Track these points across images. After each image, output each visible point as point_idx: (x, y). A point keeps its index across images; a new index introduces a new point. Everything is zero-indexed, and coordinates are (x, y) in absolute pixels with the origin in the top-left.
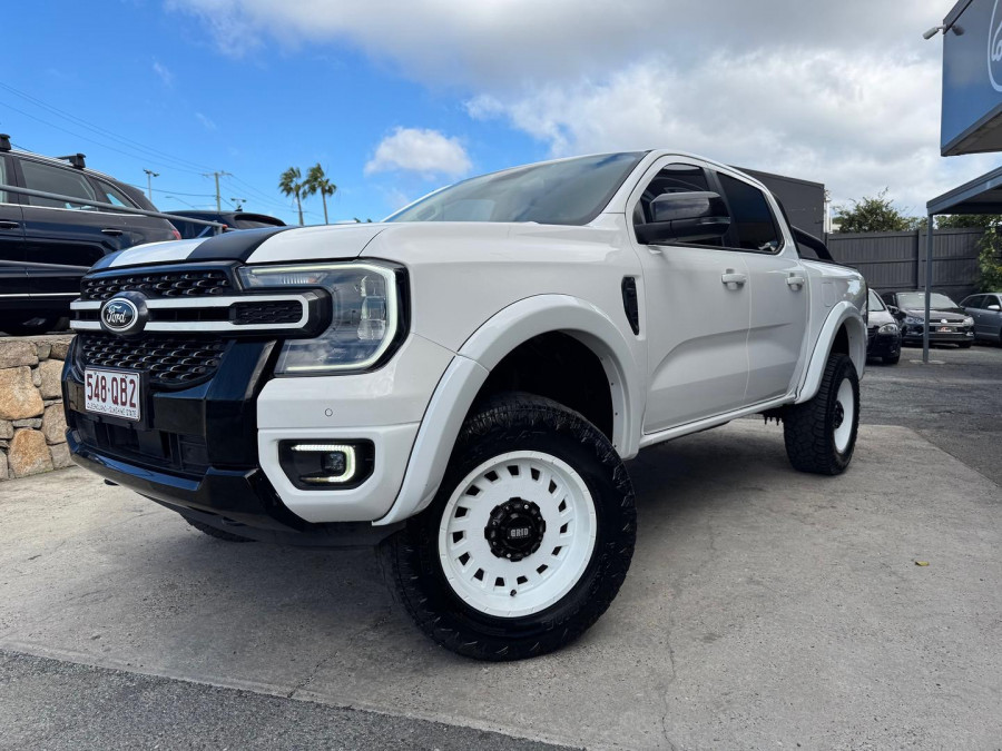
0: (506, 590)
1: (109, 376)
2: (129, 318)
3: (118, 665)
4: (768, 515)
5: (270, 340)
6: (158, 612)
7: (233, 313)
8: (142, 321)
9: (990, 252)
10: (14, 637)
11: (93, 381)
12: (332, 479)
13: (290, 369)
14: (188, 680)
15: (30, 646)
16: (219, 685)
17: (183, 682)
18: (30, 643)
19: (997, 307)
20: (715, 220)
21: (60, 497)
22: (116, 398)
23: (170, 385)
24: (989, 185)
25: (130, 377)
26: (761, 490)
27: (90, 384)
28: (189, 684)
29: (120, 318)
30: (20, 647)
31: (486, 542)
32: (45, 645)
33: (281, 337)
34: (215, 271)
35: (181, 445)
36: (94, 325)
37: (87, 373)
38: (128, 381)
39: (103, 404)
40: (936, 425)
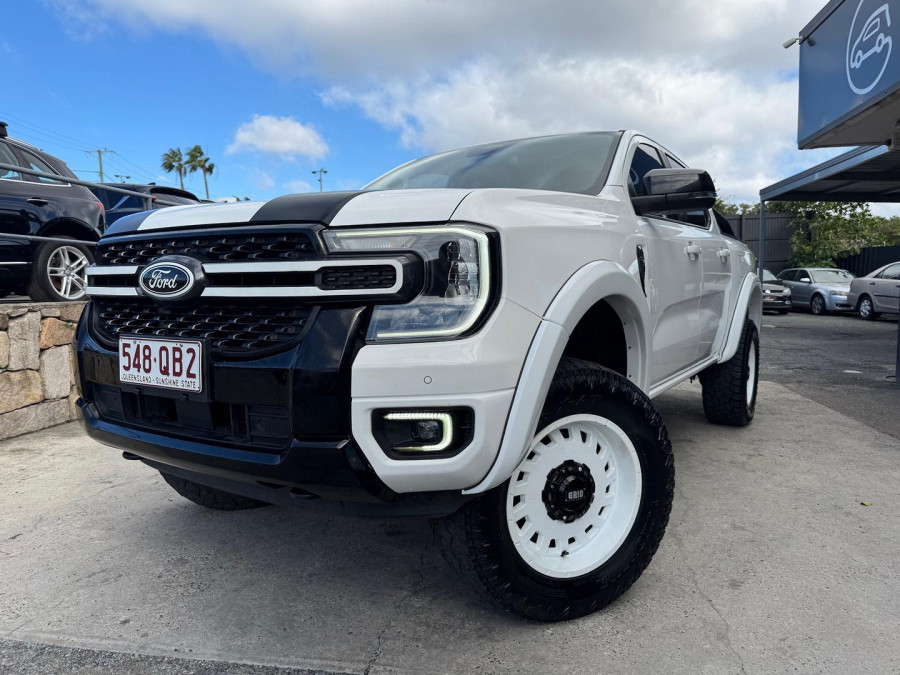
0: (558, 551)
1: (155, 346)
2: (181, 284)
3: (165, 651)
4: (710, 464)
5: (358, 305)
6: (180, 590)
7: (319, 278)
8: (199, 286)
9: (799, 234)
10: (31, 627)
11: (132, 351)
12: (426, 448)
13: (380, 335)
14: (249, 663)
15: (54, 637)
16: (286, 667)
17: (244, 665)
18: (52, 632)
19: (807, 280)
20: (705, 195)
21: (15, 471)
22: (167, 368)
23: (230, 353)
24: (817, 177)
25: (185, 347)
26: (690, 441)
27: (126, 354)
28: (252, 666)
29: (170, 283)
30: (44, 638)
31: (543, 505)
32: (71, 634)
33: (371, 303)
34: (291, 234)
35: (249, 416)
36: (131, 292)
37: (121, 342)
38: (184, 350)
39: (147, 375)
40: (794, 380)
